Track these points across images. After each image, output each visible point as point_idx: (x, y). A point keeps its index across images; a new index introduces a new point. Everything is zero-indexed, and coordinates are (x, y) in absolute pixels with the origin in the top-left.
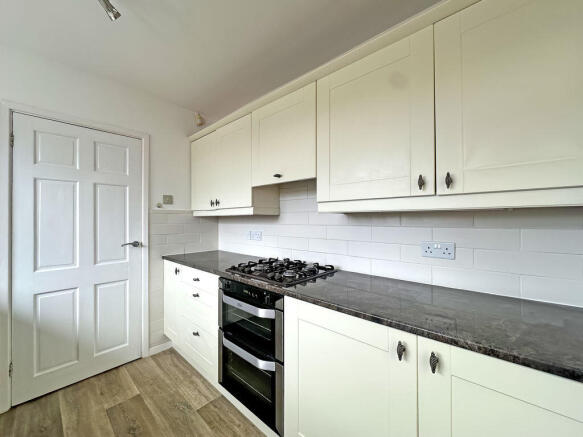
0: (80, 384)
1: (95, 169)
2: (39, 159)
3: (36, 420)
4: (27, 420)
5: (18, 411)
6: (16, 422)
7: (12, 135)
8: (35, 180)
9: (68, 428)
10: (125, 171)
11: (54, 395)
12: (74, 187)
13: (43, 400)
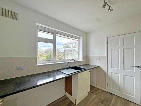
0: (120, 98)
1: (124, 45)
2: (112, 45)
3: (109, 97)
4: (108, 96)
5: (108, 93)
6: (107, 95)
7: (107, 42)
8: (111, 50)
9: (112, 104)
10: (134, 43)
11: (114, 95)
12: (119, 50)
13: (112, 94)
